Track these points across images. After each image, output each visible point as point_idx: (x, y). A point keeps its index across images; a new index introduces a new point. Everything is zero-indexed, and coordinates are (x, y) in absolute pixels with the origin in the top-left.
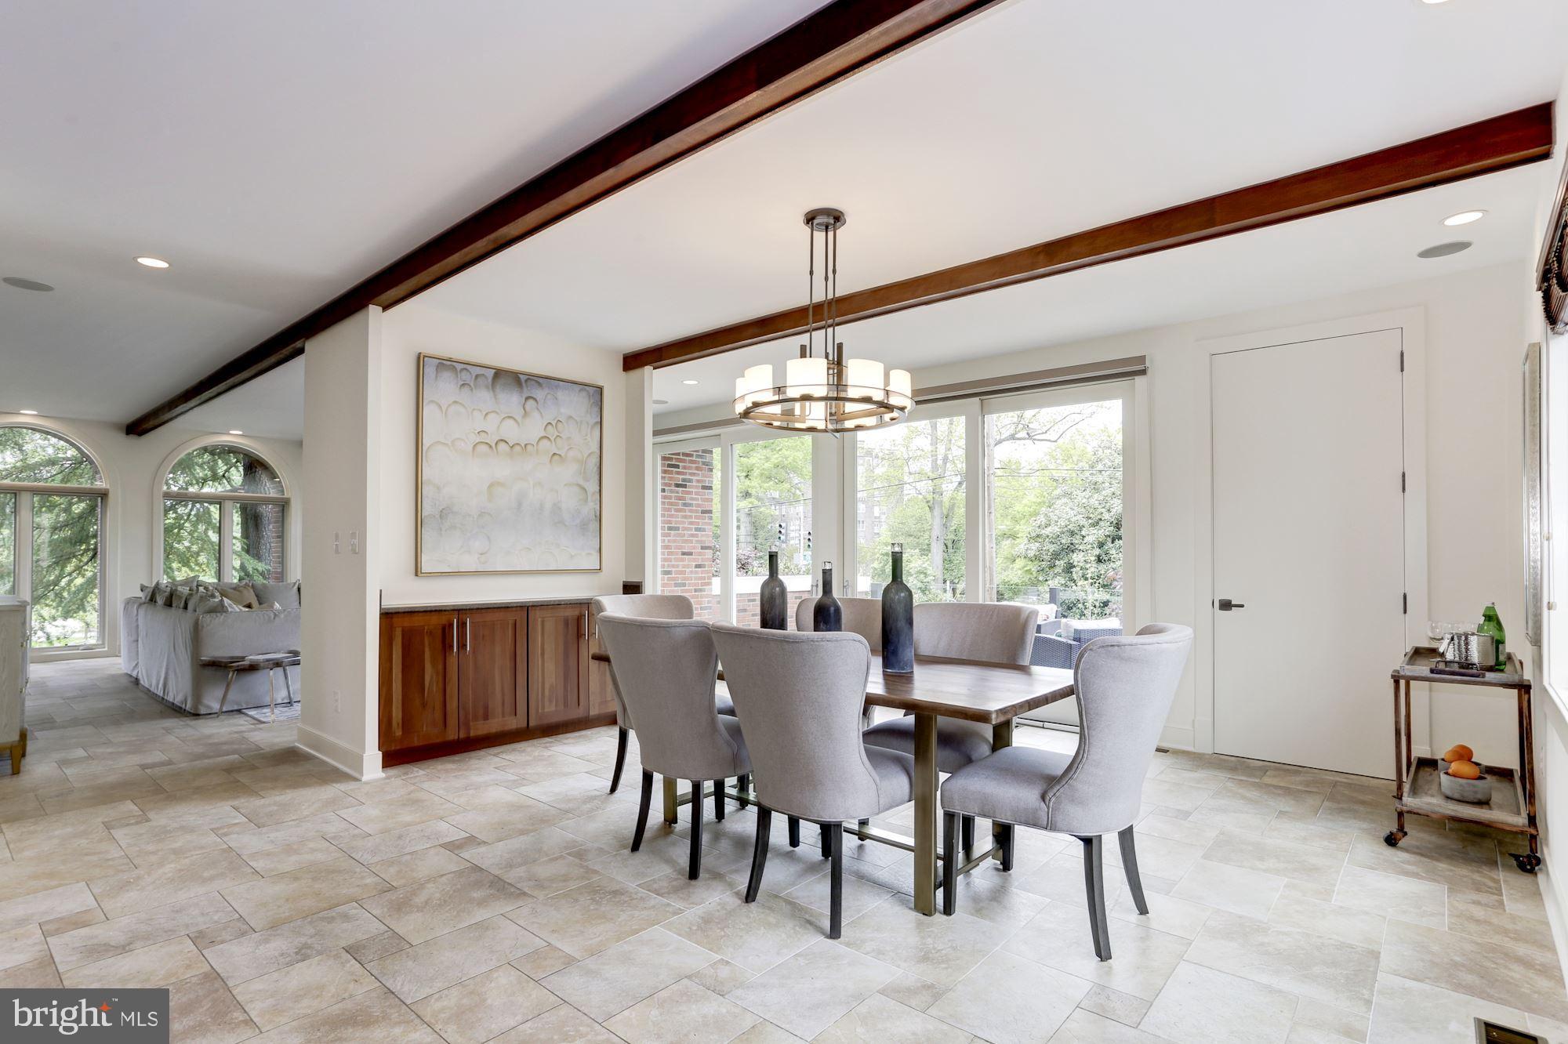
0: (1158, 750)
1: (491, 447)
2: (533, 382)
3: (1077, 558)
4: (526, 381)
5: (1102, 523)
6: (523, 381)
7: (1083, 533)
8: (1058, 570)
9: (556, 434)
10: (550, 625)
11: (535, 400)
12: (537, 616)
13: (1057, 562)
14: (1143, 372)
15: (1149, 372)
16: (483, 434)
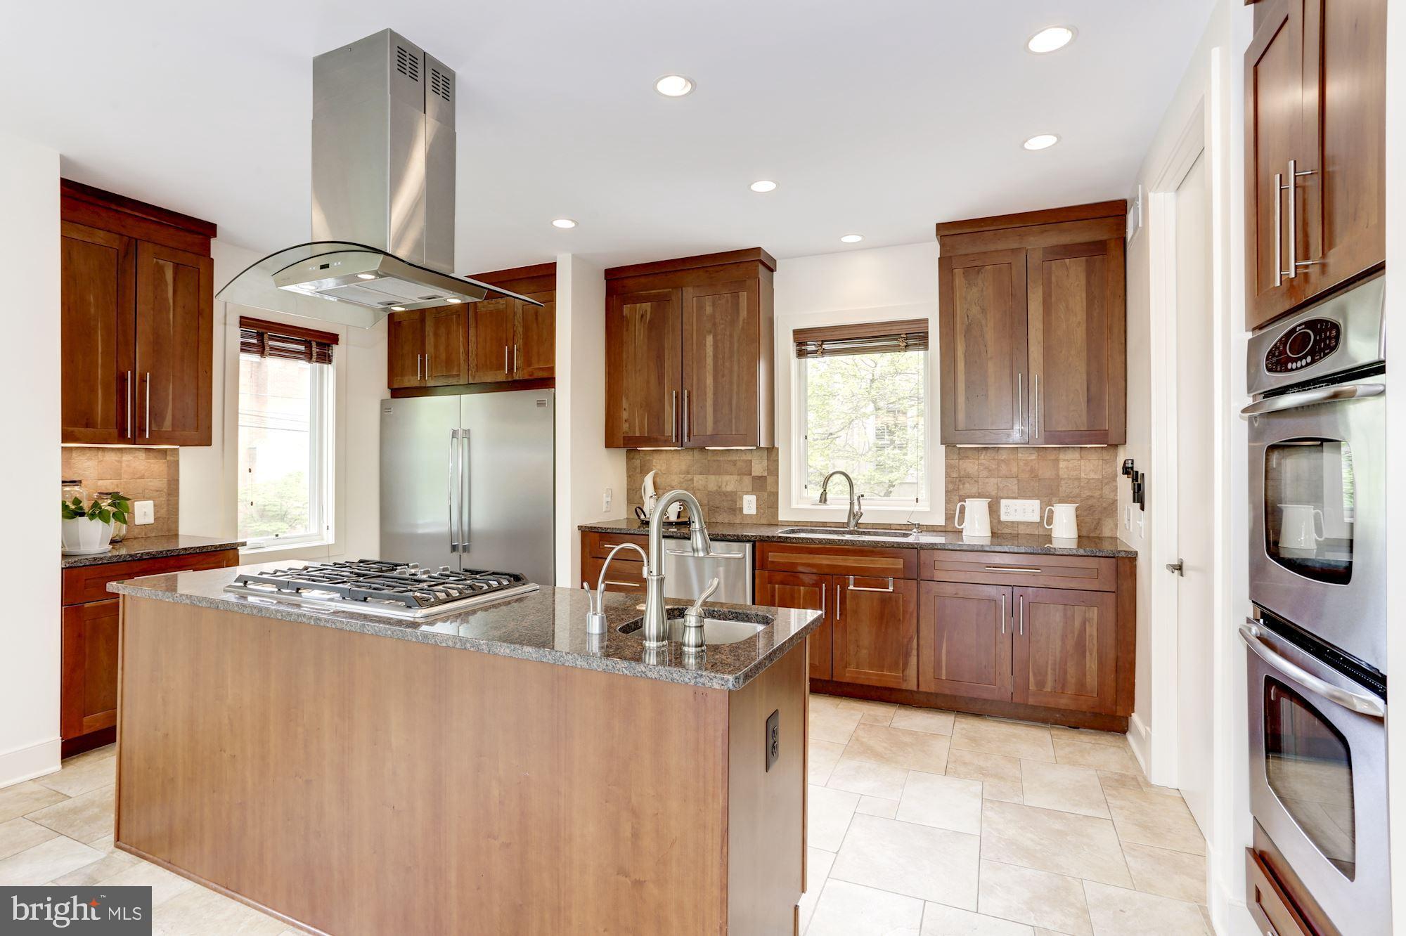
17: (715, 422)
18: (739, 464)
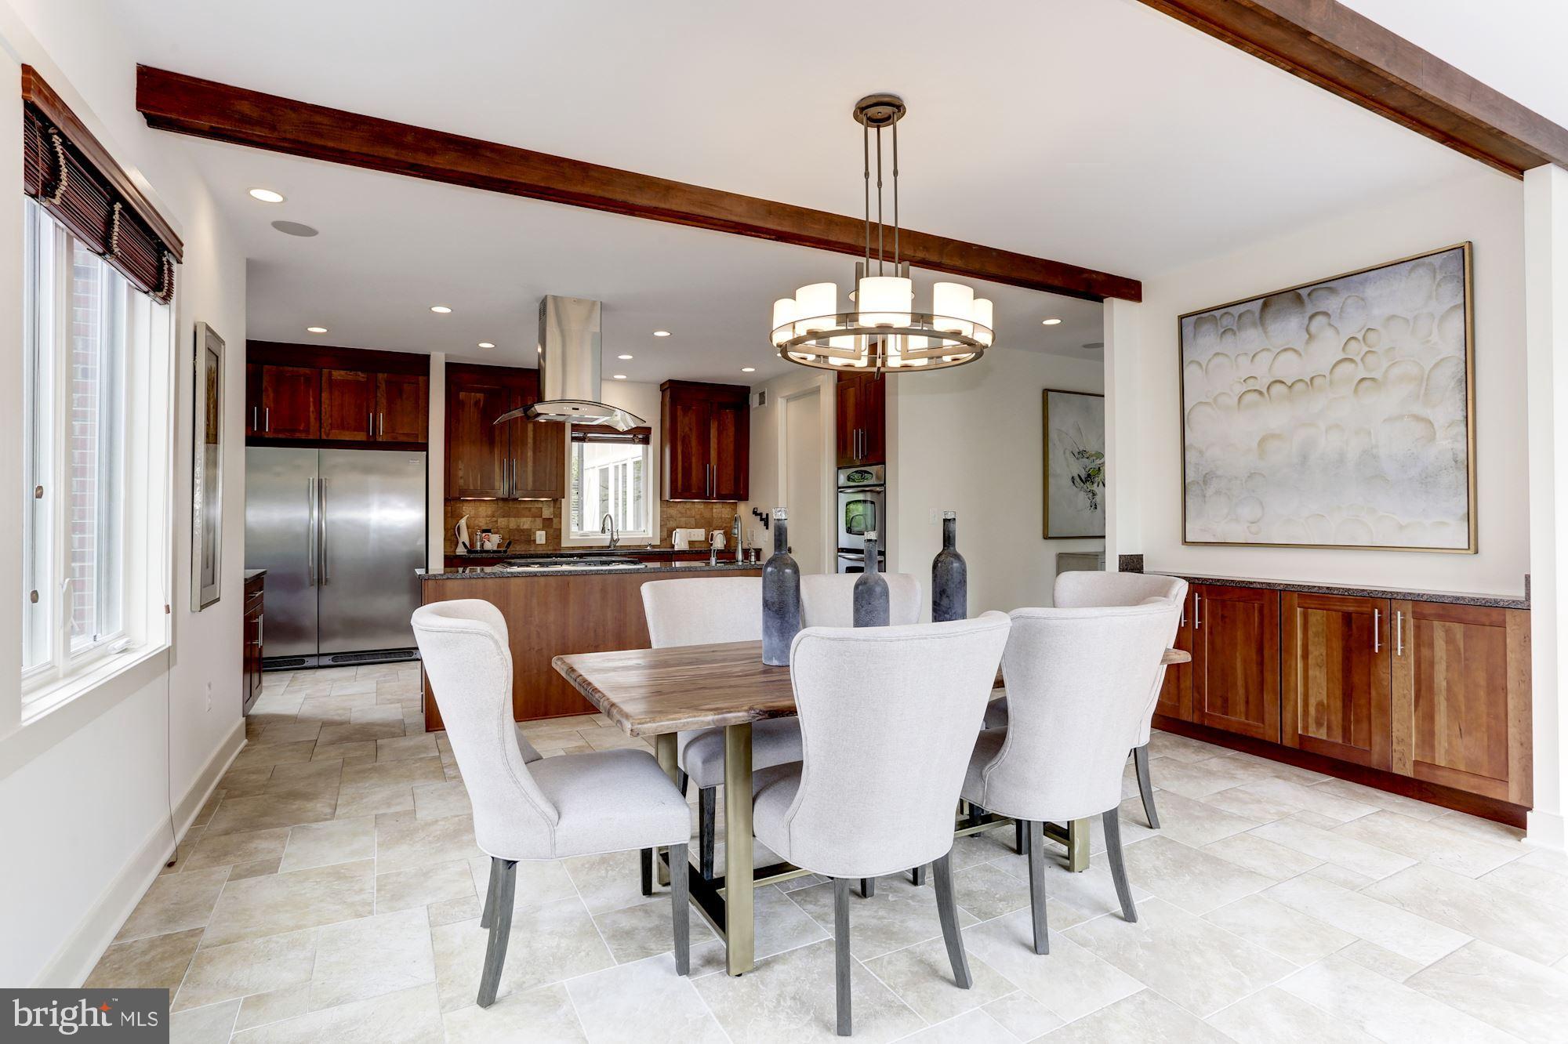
1: (1261, 393)
2: (1320, 292)
4: (1310, 294)
6: (1305, 295)
9: (1365, 349)
11: (1325, 314)
12: (1293, 604)
16: (1250, 381)
17: (534, 482)
18: (533, 510)
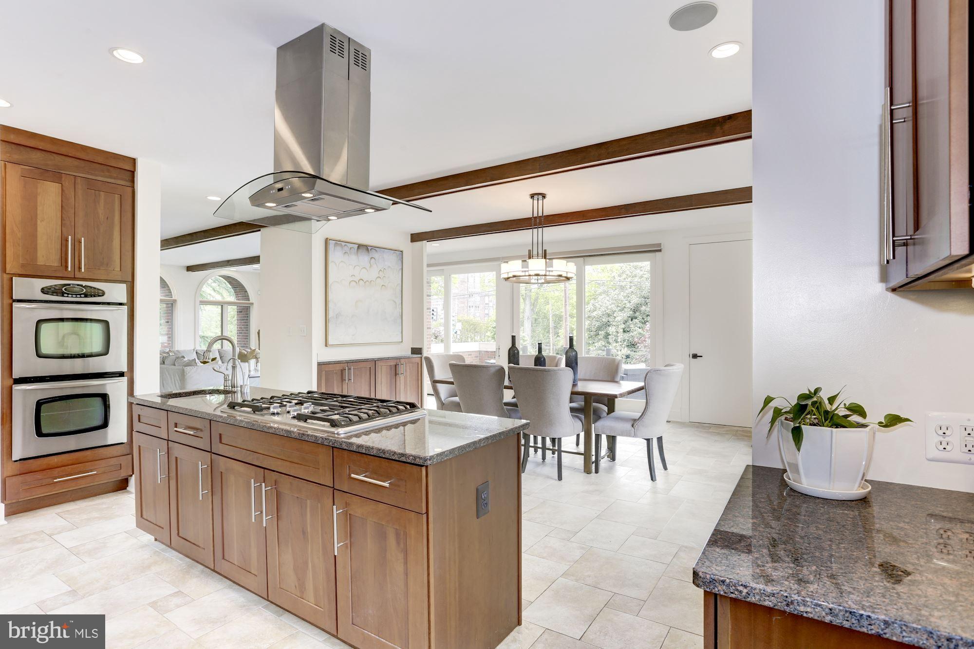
0: (667, 422)
1: (356, 283)
2: (374, 250)
3: (611, 330)
4: (371, 249)
5: (626, 310)
6: (369, 250)
7: (615, 315)
8: (601, 337)
9: (384, 275)
10: (384, 369)
11: (374, 259)
12: (379, 364)
13: (600, 333)
14: (660, 251)
15: (662, 251)
16: (353, 277)
